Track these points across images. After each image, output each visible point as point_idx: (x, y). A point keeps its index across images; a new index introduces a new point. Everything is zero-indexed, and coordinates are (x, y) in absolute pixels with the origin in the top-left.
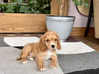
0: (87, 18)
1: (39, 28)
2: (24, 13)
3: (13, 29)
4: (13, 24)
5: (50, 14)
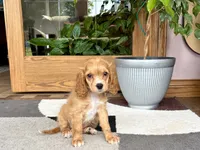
2: (81, 54)
3: (62, 84)
4: (63, 76)
5: (131, 54)
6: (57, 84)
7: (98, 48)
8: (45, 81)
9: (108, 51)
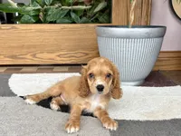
1: (87, 54)
3: (34, 56)
5: (110, 22)
6: (28, 56)
7: (73, 15)
8: (15, 52)
9: (84, 18)
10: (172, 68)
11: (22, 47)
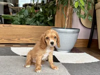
0: (90, 31)
2: (29, 25)
5: (54, 26)
6: (16, 40)
10: (81, 46)
11: (14, 35)
